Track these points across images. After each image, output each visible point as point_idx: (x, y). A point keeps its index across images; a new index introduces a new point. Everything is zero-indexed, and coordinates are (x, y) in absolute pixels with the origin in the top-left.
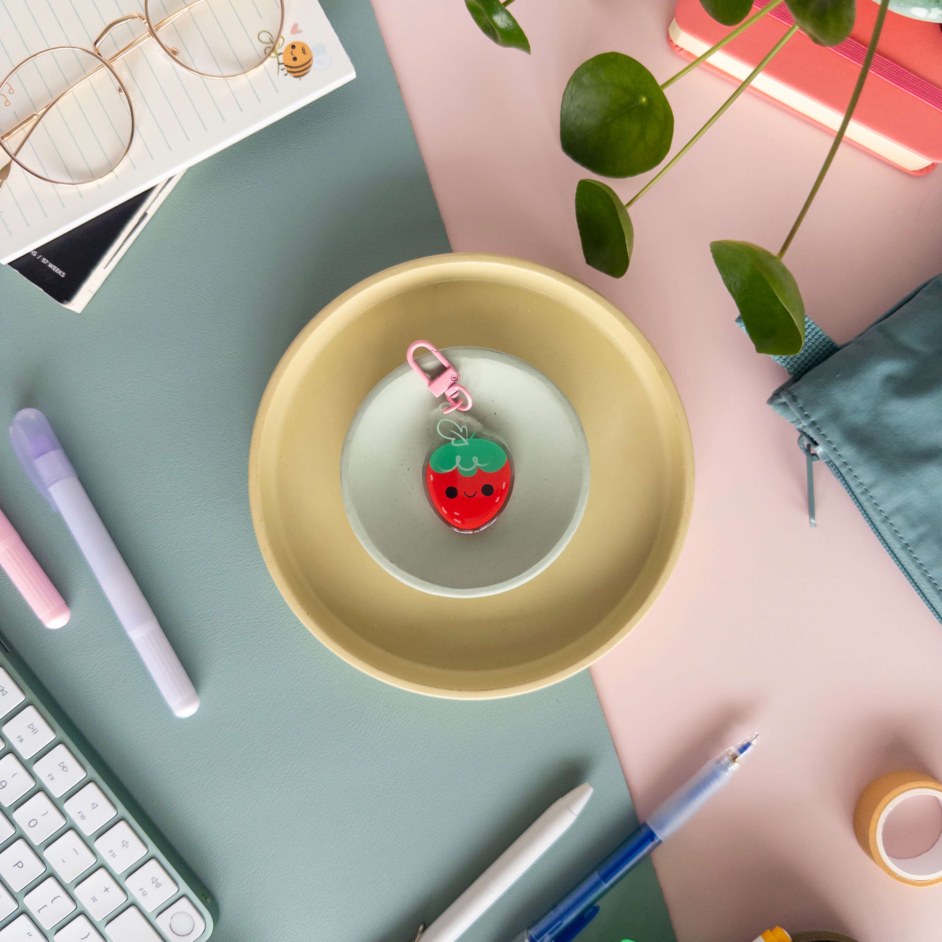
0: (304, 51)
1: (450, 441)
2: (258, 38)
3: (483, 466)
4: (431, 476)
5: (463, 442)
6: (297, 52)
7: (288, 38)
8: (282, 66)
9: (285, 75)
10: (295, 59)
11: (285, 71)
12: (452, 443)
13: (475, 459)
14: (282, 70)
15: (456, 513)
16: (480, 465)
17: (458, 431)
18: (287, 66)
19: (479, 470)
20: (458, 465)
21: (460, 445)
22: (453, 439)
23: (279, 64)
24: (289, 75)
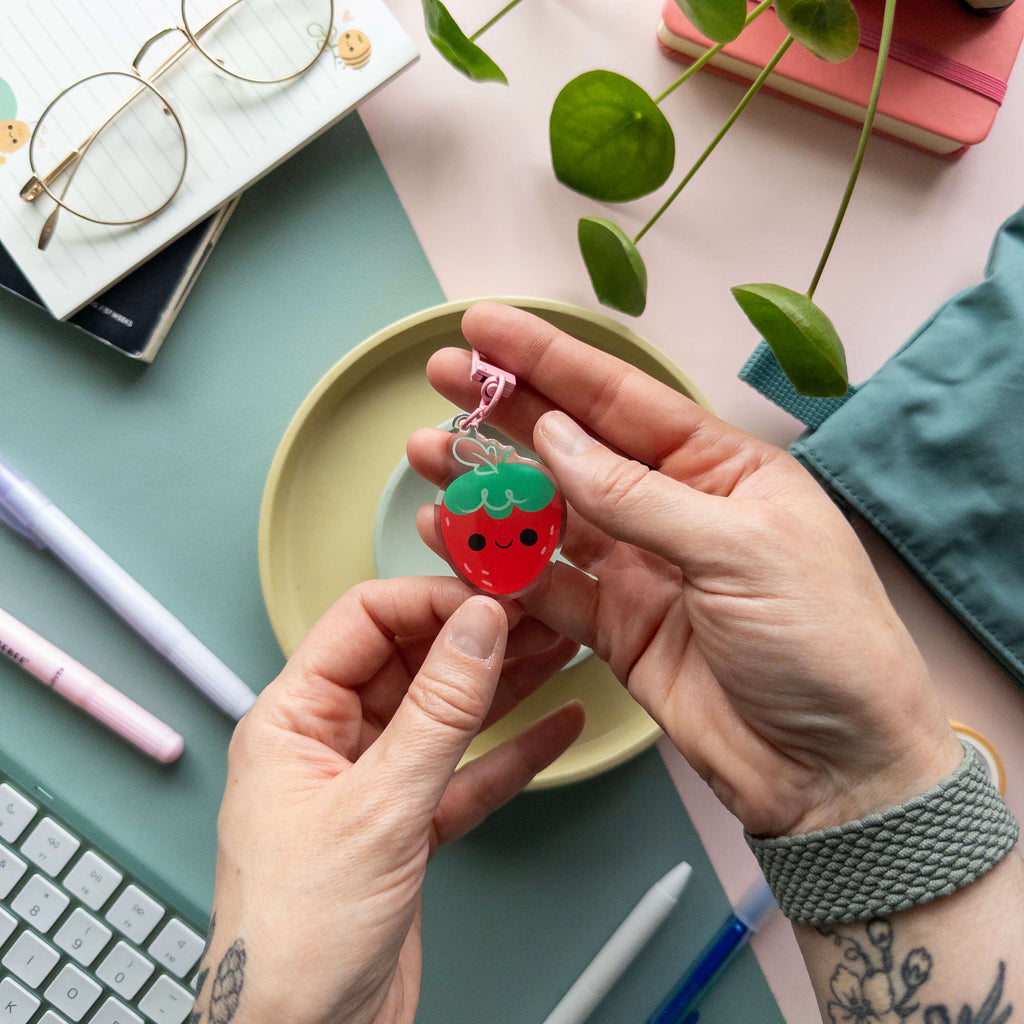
0: (360, 38)
1: (473, 468)
2: (309, 33)
3: (521, 502)
4: (447, 519)
5: (490, 469)
6: (353, 41)
7: (341, 28)
8: (339, 60)
9: (344, 68)
10: (352, 49)
11: (343, 65)
12: (475, 470)
13: (509, 494)
14: (340, 63)
15: (484, 572)
16: (516, 502)
17: (482, 453)
18: (344, 58)
19: (515, 508)
20: (484, 502)
21: (487, 473)
22: (476, 466)
23: (335, 57)
24: (349, 68)
